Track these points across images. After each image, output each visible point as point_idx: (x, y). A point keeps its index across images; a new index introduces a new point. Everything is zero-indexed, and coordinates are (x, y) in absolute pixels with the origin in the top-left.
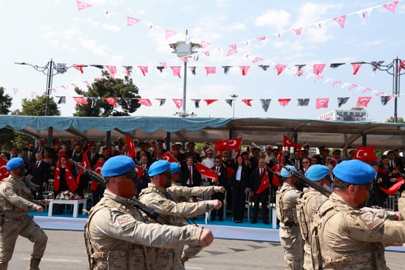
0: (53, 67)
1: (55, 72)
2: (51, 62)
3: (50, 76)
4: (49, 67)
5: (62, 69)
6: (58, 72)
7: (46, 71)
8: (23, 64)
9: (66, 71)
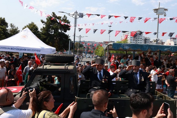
0: (77, 14)
1: (78, 17)
2: (76, 12)
3: (76, 19)
4: (75, 14)
5: (81, 16)
6: (80, 17)
7: (74, 16)
8: (63, 12)
9: (83, 16)
